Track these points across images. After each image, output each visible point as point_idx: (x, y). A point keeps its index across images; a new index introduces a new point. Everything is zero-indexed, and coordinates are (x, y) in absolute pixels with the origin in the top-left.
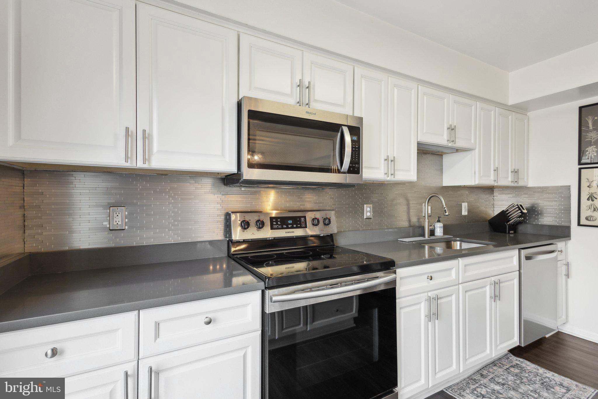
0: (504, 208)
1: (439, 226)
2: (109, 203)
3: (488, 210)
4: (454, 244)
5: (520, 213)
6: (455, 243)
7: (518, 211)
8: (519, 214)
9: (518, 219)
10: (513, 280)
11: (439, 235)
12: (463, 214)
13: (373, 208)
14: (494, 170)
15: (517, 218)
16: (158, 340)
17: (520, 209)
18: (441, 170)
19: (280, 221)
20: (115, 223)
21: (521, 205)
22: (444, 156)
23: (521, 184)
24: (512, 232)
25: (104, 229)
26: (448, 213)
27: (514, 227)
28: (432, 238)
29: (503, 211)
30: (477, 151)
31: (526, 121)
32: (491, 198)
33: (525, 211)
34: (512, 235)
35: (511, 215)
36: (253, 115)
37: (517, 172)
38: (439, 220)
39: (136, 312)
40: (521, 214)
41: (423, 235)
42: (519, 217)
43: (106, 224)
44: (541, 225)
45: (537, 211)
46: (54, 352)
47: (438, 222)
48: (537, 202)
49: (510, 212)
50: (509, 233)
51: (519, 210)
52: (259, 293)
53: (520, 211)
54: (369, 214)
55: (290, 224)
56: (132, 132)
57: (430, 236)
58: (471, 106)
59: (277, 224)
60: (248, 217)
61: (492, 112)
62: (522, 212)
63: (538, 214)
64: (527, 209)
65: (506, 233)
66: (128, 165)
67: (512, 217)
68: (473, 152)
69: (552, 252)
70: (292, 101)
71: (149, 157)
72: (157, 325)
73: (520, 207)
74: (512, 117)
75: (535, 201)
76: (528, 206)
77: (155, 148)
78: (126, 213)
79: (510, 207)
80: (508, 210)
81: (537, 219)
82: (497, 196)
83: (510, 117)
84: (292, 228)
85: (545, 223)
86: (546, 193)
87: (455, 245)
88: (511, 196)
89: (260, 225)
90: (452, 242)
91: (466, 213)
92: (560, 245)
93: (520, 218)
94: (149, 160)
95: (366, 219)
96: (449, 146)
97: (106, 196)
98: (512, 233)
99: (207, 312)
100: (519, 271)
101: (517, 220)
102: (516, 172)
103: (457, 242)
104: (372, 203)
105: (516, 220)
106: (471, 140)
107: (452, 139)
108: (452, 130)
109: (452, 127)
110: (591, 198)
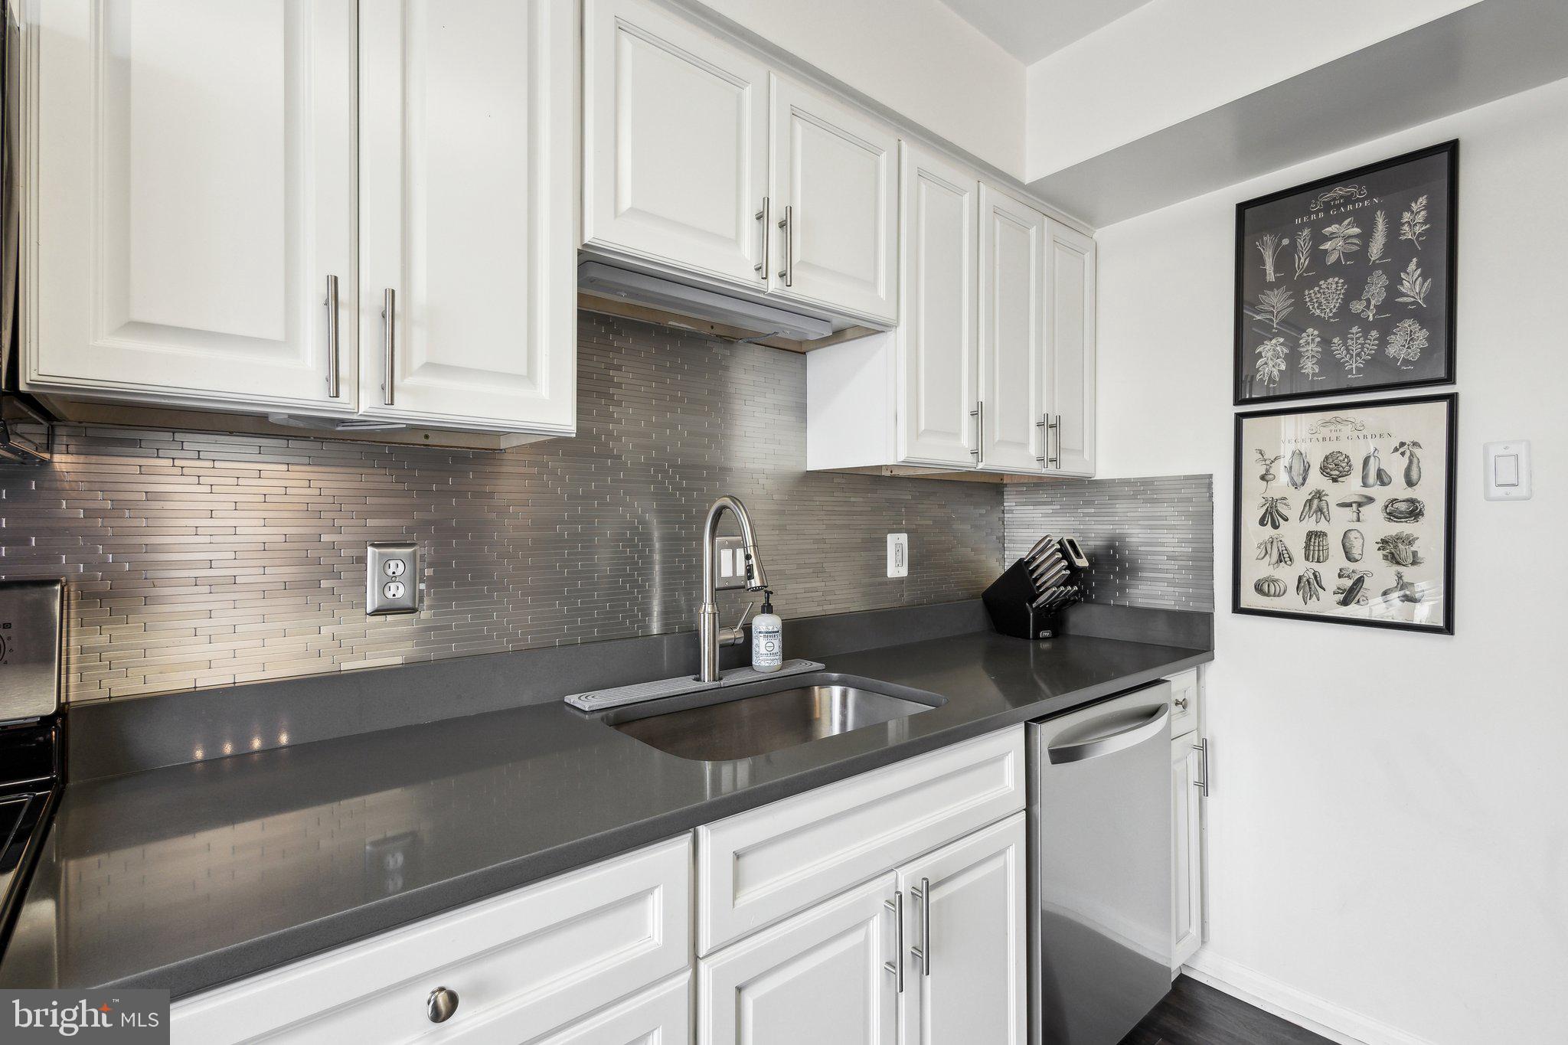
0: (1023, 554)
1: (763, 629)
3: (983, 557)
4: (820, 694)
5: (1065, 570)
6: (825, 691)
7: (1059, 561)
8: (1064, 572)
9: (1062, 588)
10: (1002, 852)
11: (763, 664)
12: (889, 576)
14: (974, 414)
15: (1058, 587)
17: (1066, 556)
18: (800, 410)
21: (1071, 543)
22: (809, 356)
23: (1070, 467)
24: (1045, 634)
26: (762, 580)
27: (1055, 617)
28: (738, 677)
29: (1021, 560)
30: (902, 329)
31: (1088, 257)
32: (995, 516)
33: (1082, 563)
34: (1045, 646)
35: (1042, 575)
37: (1056, 427)
38: (770, 605)
40: (1068, 572)
41: (695, 670)
42: (1065, 584)
44: (1131, 607)
45: (1121, 562)
47: (763, 612)
48: (1121, 531)
49: (1038, 566)
50: (1036, 637)
51: (1062, 559)
53: (1064, 563)
57: (720, 669)
58: (876, 151)
61: (966, 198)
62: (1071, 566)
63: (1122, 574)
64: (1089, 558)
65: (1028, 638)
67: (1045, 582)
68: (890, 336)
69: (1151, 714)
73: (1067, 550)
74: (1039, 232)
75: (1115, 527)
76: (1098, 543)
79: (1038, 548)
80: (1034, 558)
81: (1122, 589)
82: (1011, 511)
83: (1033, 231)
85: (1141, 602)
86: (1146, 501)
87: (825, 699)
88: (1048, 509)
90: (816, 688)
91: (903, 572)
92: (1181, 682)
93: (1069, 588)
95: (380, 613)
96: (770, 295)
98: (1045, 639)
100: (1028, 810)
101: (1059, 595)
102: (1050, 426)
103: (833, 687)
105: (1054, 592)
106: (874, 285)
107: (775, 266)
108: (774, 228)
109: (775, 215)
110: (1272, 516)
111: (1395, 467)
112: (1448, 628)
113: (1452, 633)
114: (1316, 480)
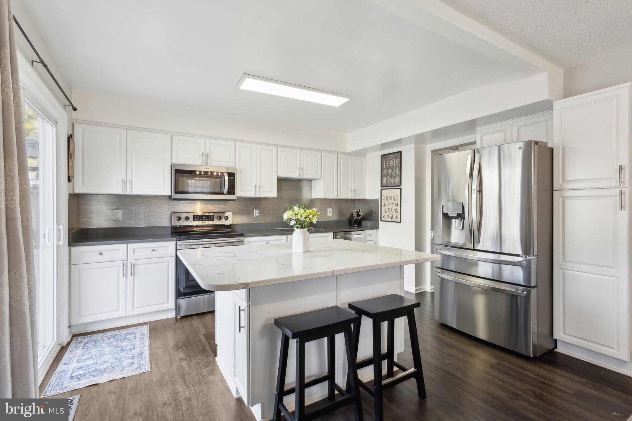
2: (114, 208)
12: (328, 215)
13: (260, 211)
14: (336, 190)
16: (134, 255)
18: (311, 189)
19: (199, 217)
20: (117, 217)
22: (313, 181)
25: (111, 219)
30: (321, 178)
31: (364, 160)
33: (361, 213)
36: (177, 171)
39: (126, 244)
42: (357, 217)
43: (113, 217)
46: (101, 254)
50: (354, 226)
52: (175, 242)
54: (257, 215)
55: (204, 219)
56: (125, 181)
58: (317, 155)
59: (197, 218)
60: (180, 215)
61: (335, 157)
62: (358, 214)
65: (352, 226)
66: (123, 193)
70: (199, 162)
71: (132, 190)
72: (134, 249)
73: (358, 211)
74: (351, 159)
77: (134, 186)
78: (122, 213)
80: (353, 213)
84: (206, 220)
88: (360, 204)
89: (187, 218)
91: (331, 215)
92: (370, 231)
94: (131, 192)
95: (255, 217)
96: (300, 178)
97: (113, 205)
98: (356, 226)
99: (153, 247)
102: (354, 190)
104: (260, 208)
105: (355, 218)
106: (317, 174)
107: (301, 174)
108: (301, 169)
109: (301, 168)
110: (385, 206)
111: (395, 198)
112: (400, 222)
113: (401, 222)
114: (389, 200)
